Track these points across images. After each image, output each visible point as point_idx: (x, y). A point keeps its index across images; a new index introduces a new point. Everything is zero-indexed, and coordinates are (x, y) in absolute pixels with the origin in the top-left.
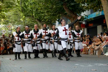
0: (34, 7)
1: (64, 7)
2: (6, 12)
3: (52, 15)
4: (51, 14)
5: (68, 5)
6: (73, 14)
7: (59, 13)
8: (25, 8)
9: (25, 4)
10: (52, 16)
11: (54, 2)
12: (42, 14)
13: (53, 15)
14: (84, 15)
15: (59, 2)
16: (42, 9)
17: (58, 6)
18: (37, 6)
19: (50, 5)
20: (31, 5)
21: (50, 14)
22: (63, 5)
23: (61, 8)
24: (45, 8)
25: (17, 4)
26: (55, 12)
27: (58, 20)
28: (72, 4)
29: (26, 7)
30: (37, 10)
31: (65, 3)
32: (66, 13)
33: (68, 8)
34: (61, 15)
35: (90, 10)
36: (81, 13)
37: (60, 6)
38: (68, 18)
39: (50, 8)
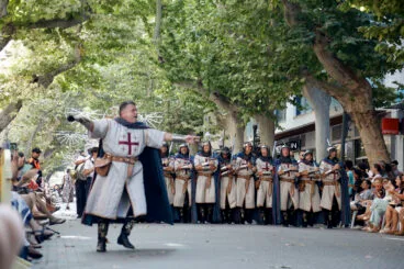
0: (206, 49)
2: (102, 64)
4: (266, 77)
6: (353, 77)
7: (298, 73)
8: (171, 51)
9: (171, 35)
10: (271, 84)
11: (278, 31)
12: (234, 73)
13: (274, 81)
14: (395, 82)
16: (232, 56)
17: (294, 48)
19: (262, 43)
20: (194, 40)
21: (264, 74)
25: (145, 36)
26: (282, 70)
27: (292, 98)
28: (350, 40)
29: (176, 49)
30: (214, 60)
31: (323, 35)
32: (322, 74)
34: (303, 80)
36: (382, 76)
37: (302, 46)
38: (333, 94)
39: (263, 51)
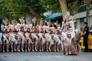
1: (29, 7)
3: (19, 14)
5: (33, 6)
15: (26, 2)
18: (6, 5)
22: (29, 5)
23: (27, 8)
24: (13, 8)
33: (33, 9)
35: (51, 11)
